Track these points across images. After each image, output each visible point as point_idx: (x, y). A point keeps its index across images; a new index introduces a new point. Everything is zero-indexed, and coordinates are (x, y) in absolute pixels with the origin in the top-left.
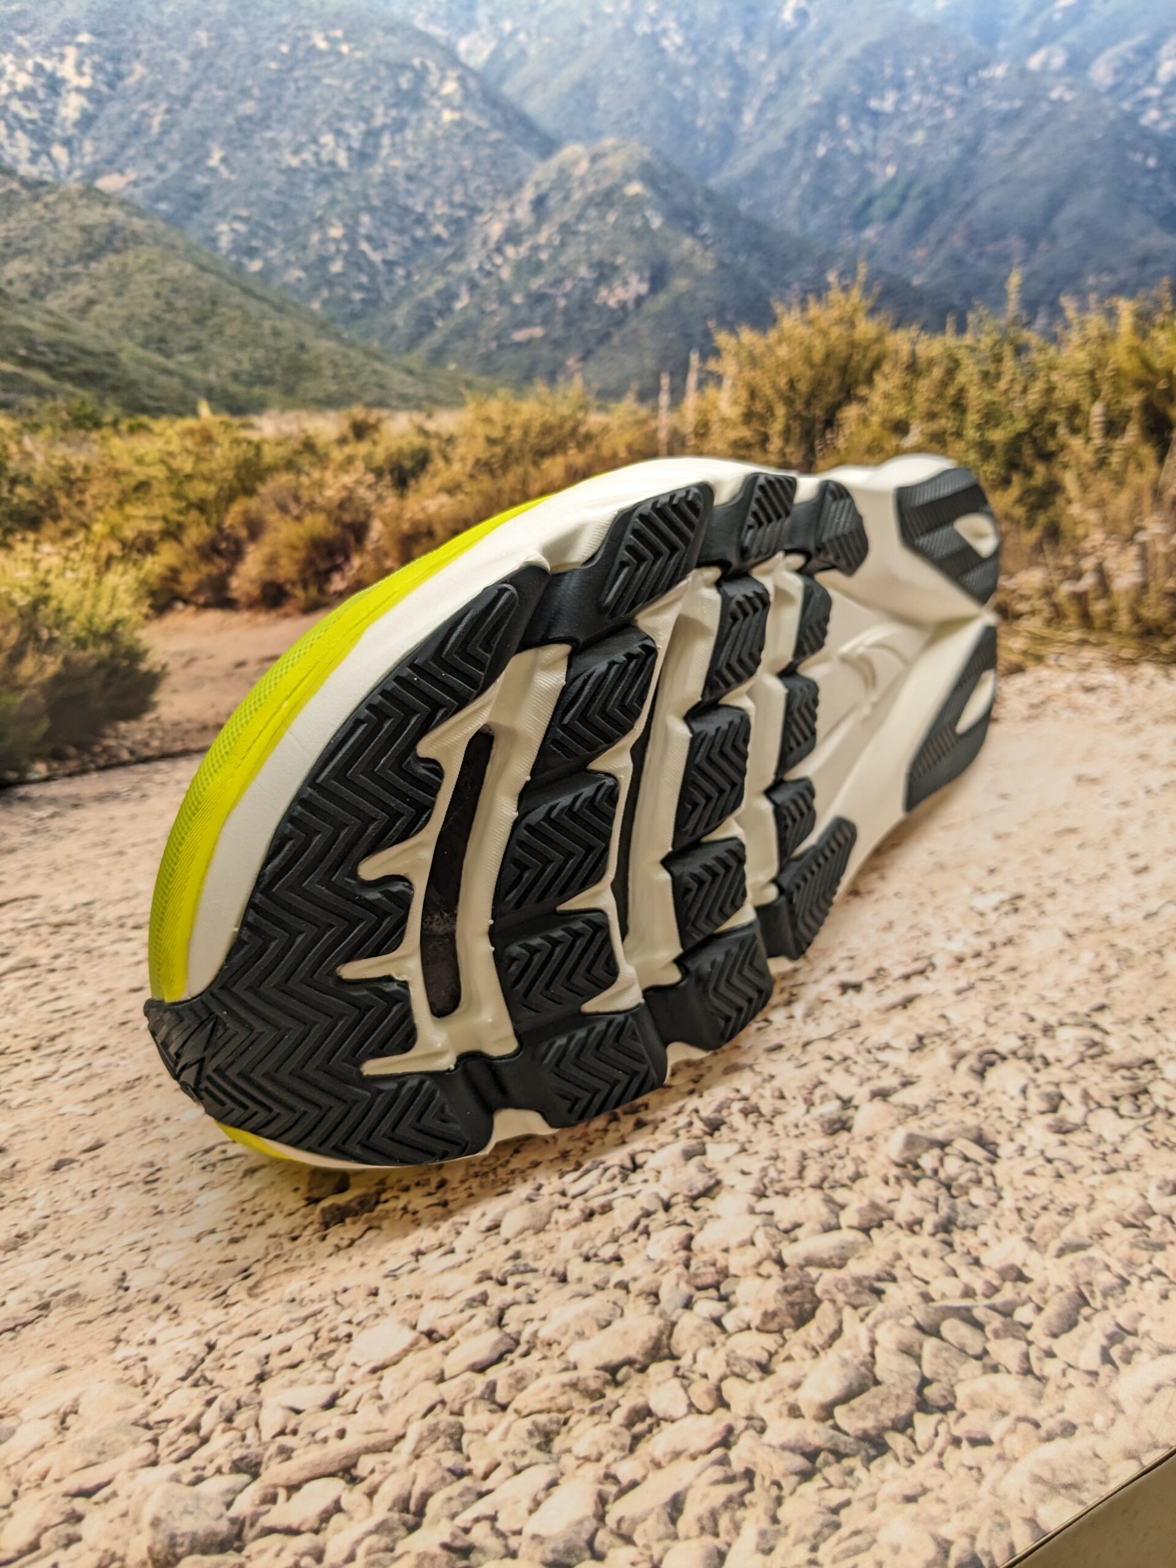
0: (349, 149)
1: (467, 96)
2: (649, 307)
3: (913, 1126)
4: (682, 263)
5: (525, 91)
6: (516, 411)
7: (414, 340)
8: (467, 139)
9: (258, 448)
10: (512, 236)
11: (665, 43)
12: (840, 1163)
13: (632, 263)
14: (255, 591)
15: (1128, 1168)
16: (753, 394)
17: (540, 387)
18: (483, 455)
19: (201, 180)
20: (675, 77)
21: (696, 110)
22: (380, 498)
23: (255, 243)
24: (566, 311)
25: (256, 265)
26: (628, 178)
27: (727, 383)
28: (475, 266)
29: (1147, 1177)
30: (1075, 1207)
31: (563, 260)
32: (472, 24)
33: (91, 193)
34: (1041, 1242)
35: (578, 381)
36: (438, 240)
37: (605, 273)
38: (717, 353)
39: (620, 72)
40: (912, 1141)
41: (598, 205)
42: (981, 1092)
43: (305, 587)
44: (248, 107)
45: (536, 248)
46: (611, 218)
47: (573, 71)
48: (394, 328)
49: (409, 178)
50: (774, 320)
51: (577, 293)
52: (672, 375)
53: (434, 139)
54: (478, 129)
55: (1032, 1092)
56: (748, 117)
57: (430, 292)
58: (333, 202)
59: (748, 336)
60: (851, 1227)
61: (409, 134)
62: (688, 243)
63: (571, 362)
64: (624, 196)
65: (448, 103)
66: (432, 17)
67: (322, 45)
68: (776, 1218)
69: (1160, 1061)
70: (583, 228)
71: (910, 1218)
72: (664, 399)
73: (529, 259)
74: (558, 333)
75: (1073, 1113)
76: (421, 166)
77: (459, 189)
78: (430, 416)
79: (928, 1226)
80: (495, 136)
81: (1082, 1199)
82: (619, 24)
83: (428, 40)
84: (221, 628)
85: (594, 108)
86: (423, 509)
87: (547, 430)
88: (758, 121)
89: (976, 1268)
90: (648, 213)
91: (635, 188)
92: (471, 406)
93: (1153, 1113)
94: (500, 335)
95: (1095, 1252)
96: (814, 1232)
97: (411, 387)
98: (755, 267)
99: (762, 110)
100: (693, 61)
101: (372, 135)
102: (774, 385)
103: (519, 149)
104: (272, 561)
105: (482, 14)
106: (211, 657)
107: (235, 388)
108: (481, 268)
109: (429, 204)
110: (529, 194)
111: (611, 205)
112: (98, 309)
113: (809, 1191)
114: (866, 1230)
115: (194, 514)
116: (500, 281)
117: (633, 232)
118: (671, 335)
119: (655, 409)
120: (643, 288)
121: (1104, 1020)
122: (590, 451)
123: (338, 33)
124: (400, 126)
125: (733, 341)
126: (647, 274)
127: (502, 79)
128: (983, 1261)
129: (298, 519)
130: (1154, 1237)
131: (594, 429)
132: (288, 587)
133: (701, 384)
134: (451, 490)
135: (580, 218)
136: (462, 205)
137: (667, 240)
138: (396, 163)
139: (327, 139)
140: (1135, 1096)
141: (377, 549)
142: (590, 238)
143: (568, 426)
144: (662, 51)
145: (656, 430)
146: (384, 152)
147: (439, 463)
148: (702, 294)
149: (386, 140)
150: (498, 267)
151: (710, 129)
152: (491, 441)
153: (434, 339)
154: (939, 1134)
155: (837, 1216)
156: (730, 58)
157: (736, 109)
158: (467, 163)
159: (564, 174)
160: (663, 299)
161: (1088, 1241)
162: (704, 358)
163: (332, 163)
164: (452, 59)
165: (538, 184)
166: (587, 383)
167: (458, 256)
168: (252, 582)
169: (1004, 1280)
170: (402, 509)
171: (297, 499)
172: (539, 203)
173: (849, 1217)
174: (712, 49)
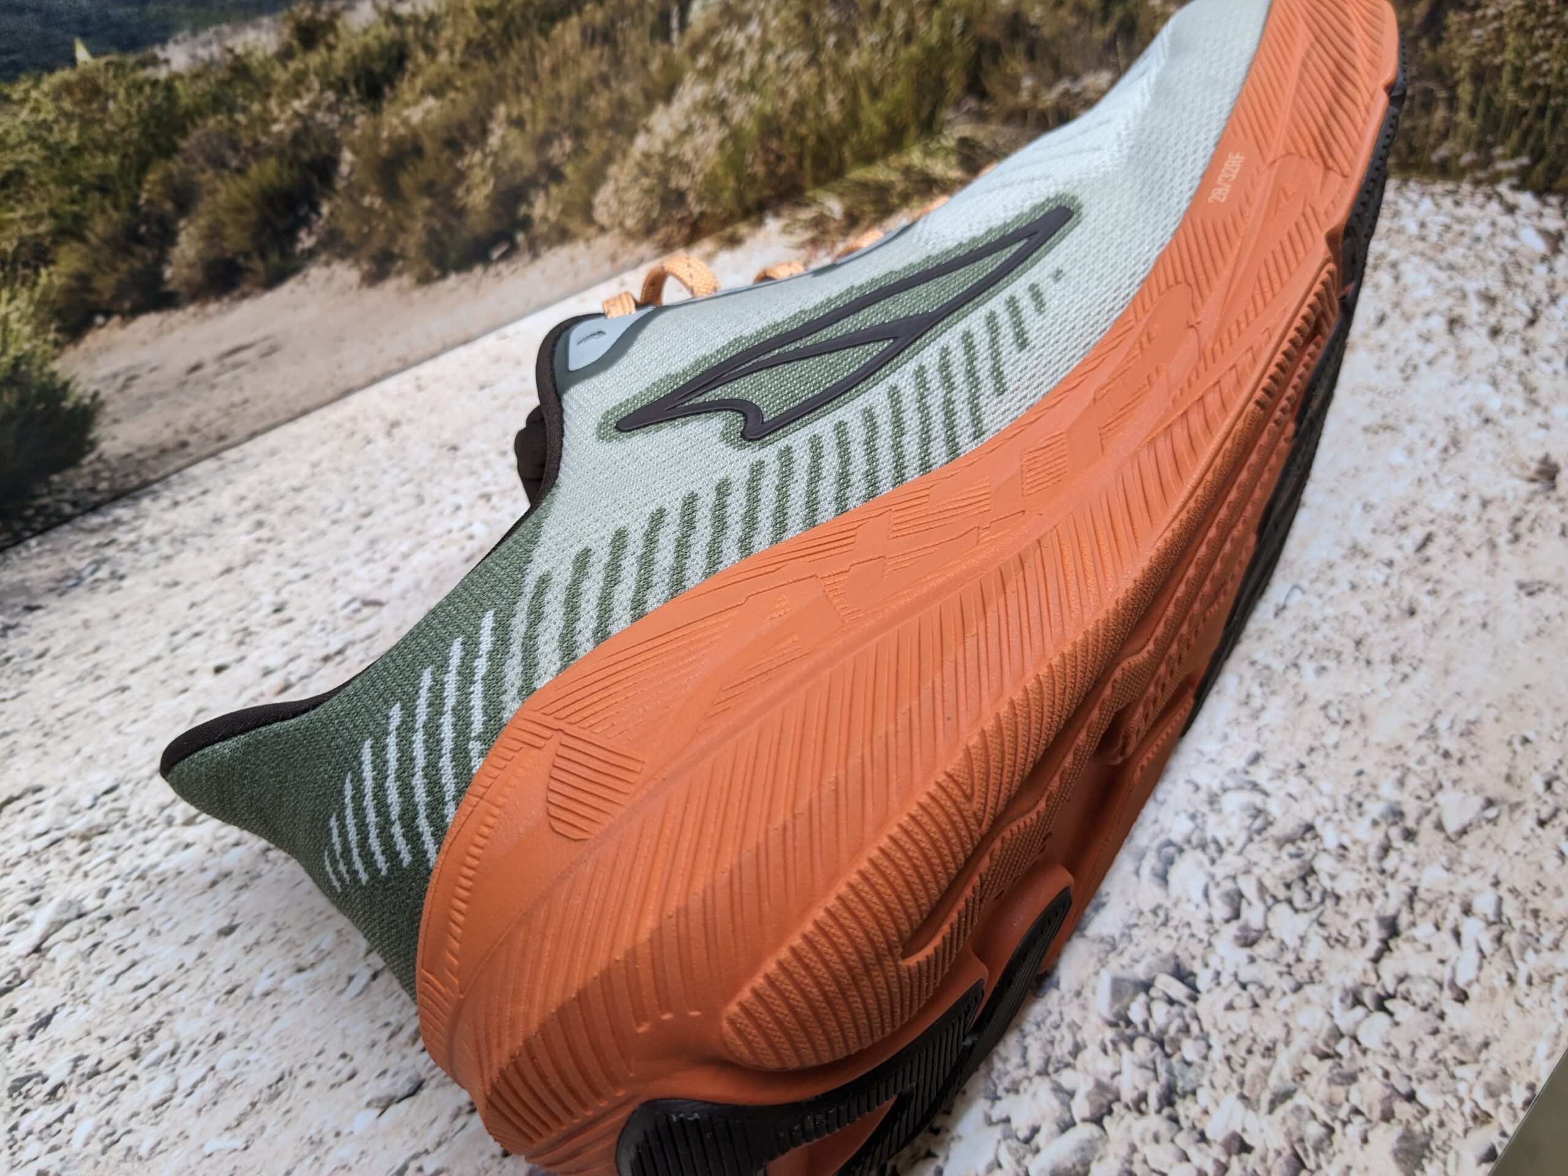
3: (1115, 966)
9: (169, 87)
12: (1057, 1035)
14: (199, 277)
15: (1312, 981)
18: (476, 34)
22: (348, 121)
29: (1330, 988)
30: (1275, 1043)
34: (1253, 1097)
40: (1118, 988)
42: (1168, 904)
43: (263, 256)
55: (1214, 893)
60: (1084, 1120)
68: (1014, 1124)
69: (1318, 823)
71: (1135, 1094)
75: (1253, 915)
79: (1153, 1101)
81: (1279, 1032)
84: (160, 333)
86: (405, 122)
89: (1203, 1145)
93: (1323, 901)
95: (1300, 1099)
96: (1052, 1136)
104: (213, 234)
106: (153, 369)
113: (1037, 1080)
114: (1098, 1121)
115: (96, 196)
121: (1261, 774)
128: (1209, 1135)
129: (241, 171)
130: (1347, 1066)
132: (240, 260)
134: (437, 91)
140: (1303, 879)
141: (350, 185)
147: (420, 56)
152: (485, 14)
154: (1140, 972)
155: (1069, 1110)
161: (1291, 1085)
168: (190, 266)
169: (1229, 1155)
170: (377, 128)
171: (235, 146)
173: (1081, 1108)
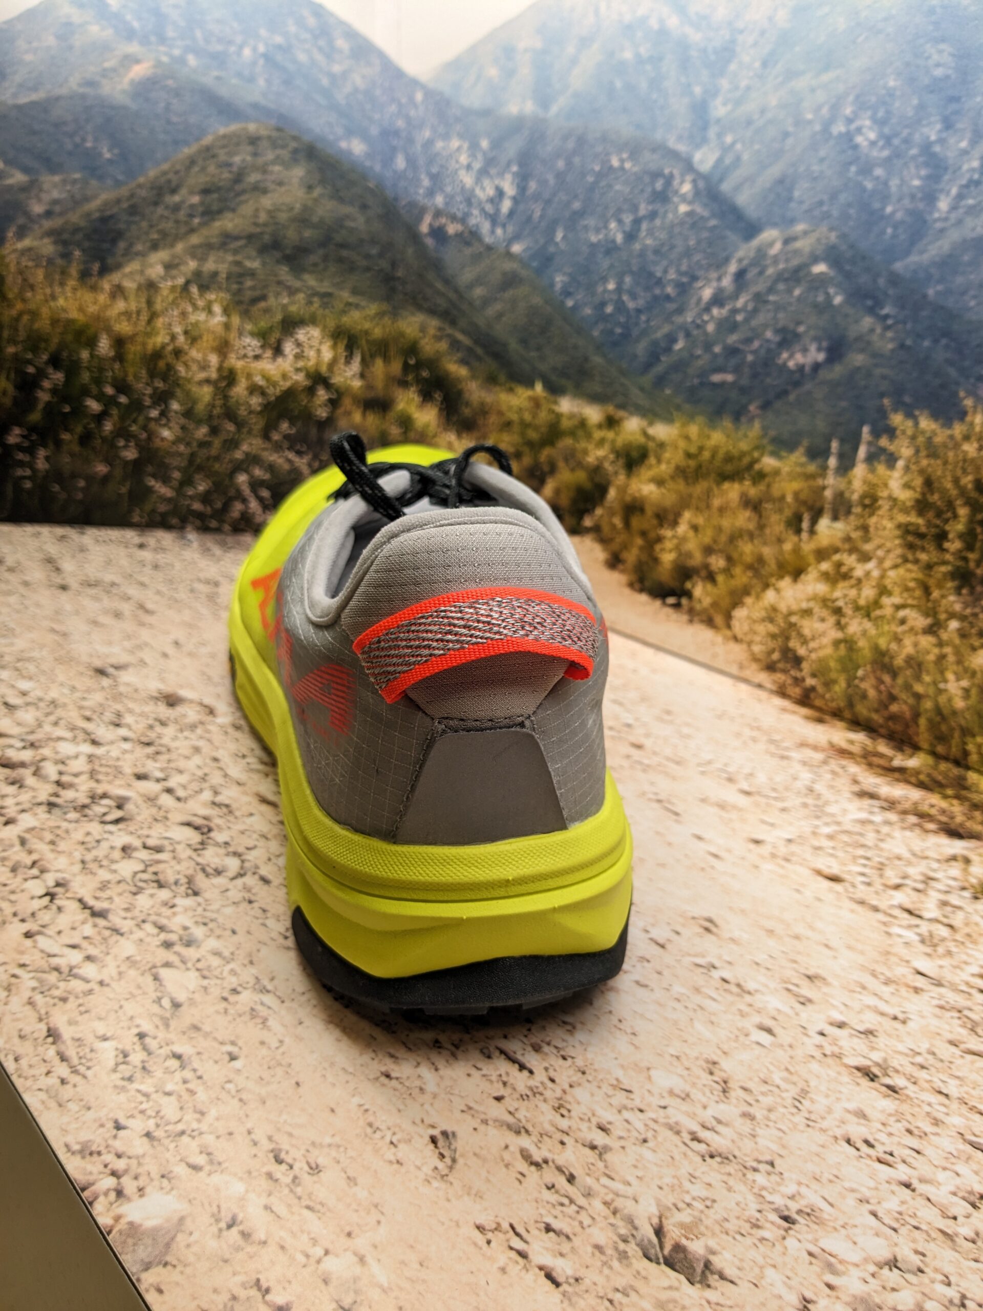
0: (624, 232)
1: (697, 193)
2: (824, 374)
4: (859, 338)
5: (737, 188)
6: (709, 437)
7: (648, 366)
8: (694, 225)
10: (718, 300)
11: (859, 139)
13: (812, 333)
16: (929, 483)
17: (727, 423)
18: (683, 463)
19: (552, 249)
20: (866, 170)
21: (885, 198)
22: (616, 473)
23: (571, 290)
24: (753, 365)
25: (570, 303)
26: (816, 260)
27: (900, 464)
28: (689, 319)
31: (754, 323)
32: (704, 140)
33: (509, 255)
35: (757, 425)
36: (668, 298)
37: (788, 339)
38: (891, 432)
39: (816, 168)
41: (786, 280)
44: (577, 205)
45: (735, 311)
46: (797, 292)
47: (775, 171)
48: (635, 356)
49: (657, 252)
50: (962, 415)
51: (763, 352)
52: (842, 441)
53: (672, 226)
54: (702, 218)
56: (943, 205)
57: (659, 334)
58: (612, 266)
59: (926, 423)
61: (658, 222)
62: (867, 321)
63: (752, 408)
64: (809, 273)
65: (684, 199)
66: (680, 138)
67: (615, 163)
70: (772, 298)
72: (832, 462)
73: (727, 319)
74: (745, 381)
76: (663, 245)
77: (685, 262)
78: (651, 424)
80: (713, 222)
82: (818, 127)
83: (674, 155)
85: (790, 199)
86: (640, 490)
87: (729, 459)
88: (954, 208)
90: (832, 291)
91: (820, 268)
92: (677, 425)
94: (704, 374)
97: (642, 400)
98: (941, 355)
99: (960, 197)
100: (886, 153)
101: (637, 222)
102: (956, 481)
103: (728, 233)
105: (712, 133)
107: (554, 378)
108: (693, 322)
109: (665, 271)
110: (733, 268)
111: (798, 281)
112: (504, 319)
115: (527, 448)
116: (706, 334)
117: (816, 306)
118: (844, 404)
119: (824, 468)
120: (821, 357)
122: (762, 487)
123: (625, 156)
124: (653, 215)
125: (910, 423)
126: (825, 344)
127: (721, 180)
129: (573, 470)
131: (767, 469)
133: (871, 459)
134: (660, 482)
135: (771, 290)
136: (685, 274)
137: (846, 316)
138: (649, 242)
139: (613, 225)
142: (778, 307)
143: (746, 460)
144: (856, 147)
145: (824, 488)
146: (643, 234)
147: (652, 460)
148: (878, 371)
149: (644, 226)
150: (706, 322)
151: (899, 216)
152: (689, 455)
153: (659, 369)
156: (926, 147)
157: (930, 198)
158: (692, 243)
159: (761, 253)
160: (837, 371)
162: (876, 434)
163: (614, 241)
164: (689, 166)
165: (740, 260)
166: (765, 429)
167: (680, 311)
172: (740, 275)
174: (907, 141)
